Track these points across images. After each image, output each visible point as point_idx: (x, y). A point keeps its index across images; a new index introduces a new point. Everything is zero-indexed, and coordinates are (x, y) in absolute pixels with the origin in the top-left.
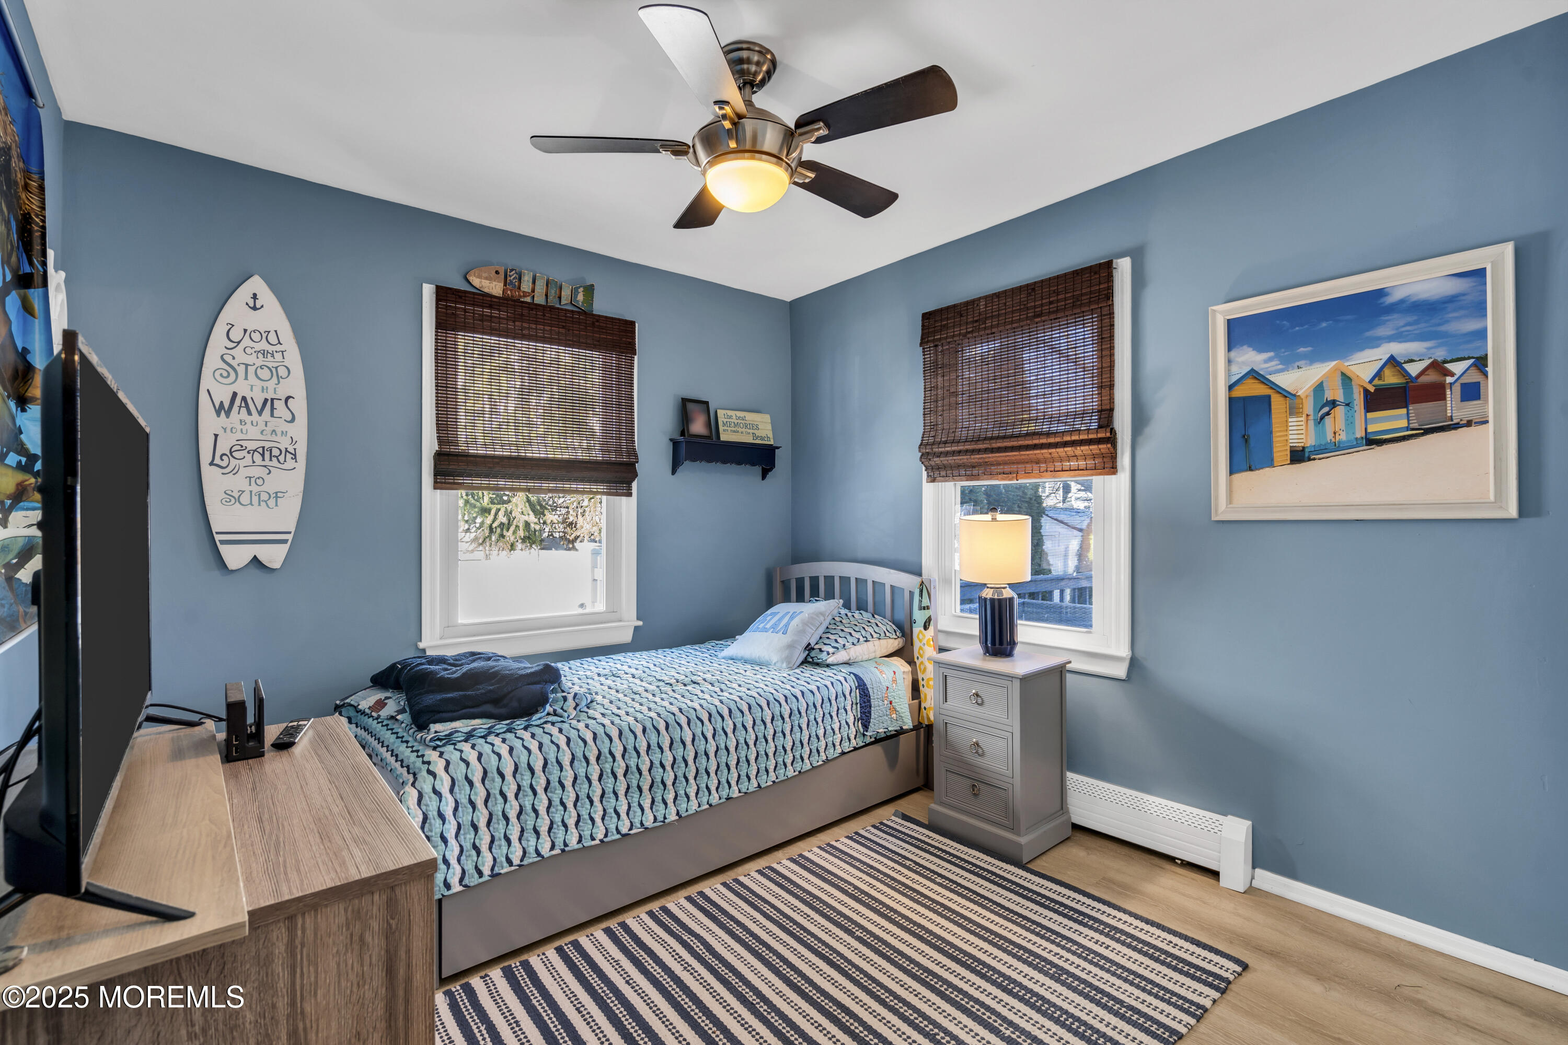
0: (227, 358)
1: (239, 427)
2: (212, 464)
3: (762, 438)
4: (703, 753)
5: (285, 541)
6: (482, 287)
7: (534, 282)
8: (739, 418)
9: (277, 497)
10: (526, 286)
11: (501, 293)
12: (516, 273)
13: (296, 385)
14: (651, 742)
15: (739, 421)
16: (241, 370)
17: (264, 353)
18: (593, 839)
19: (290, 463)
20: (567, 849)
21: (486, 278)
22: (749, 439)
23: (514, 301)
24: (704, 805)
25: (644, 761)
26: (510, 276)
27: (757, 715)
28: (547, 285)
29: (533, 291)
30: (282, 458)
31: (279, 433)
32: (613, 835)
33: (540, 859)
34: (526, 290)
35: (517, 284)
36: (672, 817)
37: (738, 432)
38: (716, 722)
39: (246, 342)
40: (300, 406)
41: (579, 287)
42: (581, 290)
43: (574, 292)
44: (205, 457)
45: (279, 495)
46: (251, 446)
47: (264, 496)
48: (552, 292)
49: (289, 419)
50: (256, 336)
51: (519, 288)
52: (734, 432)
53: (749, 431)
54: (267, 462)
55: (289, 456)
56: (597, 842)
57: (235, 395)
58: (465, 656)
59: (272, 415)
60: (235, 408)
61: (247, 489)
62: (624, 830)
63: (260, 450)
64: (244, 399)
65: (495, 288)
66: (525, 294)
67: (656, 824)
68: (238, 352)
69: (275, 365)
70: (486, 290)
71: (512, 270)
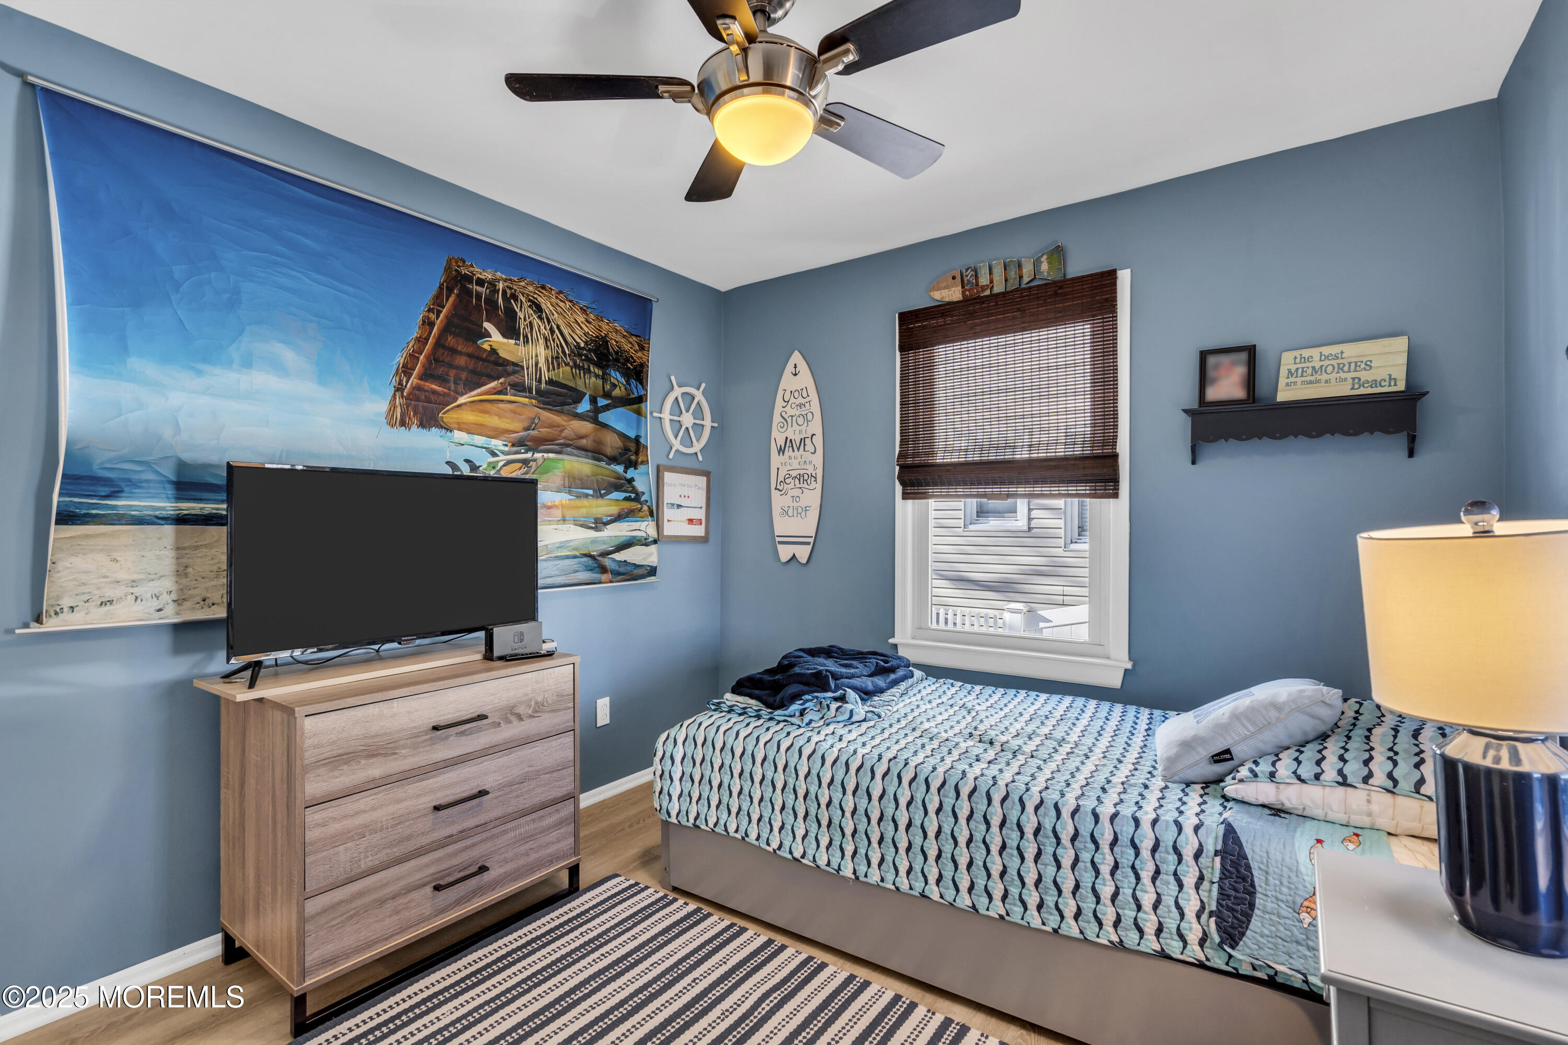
0: (783, 414)
1: (788, 461)
2: (776, 489)
3: (1375, 383)
4: (890, 818)
5: (808, 543)
6: (943, 297)
7: (991, 273)
8: (1327, 357)
9: (806, 510)
10: (984, 280)
11: (961, 296)
12: (972, 270)
13: (816, 426)
14: (836, 778)
15: (1326, 363)
16: (789, 420)
17: (800, 405)
18: (768, 844)
19: (813, 485)
20: (746, 839)
21: (945, 288)
22: (1344, 390)
23: (975, 299)
24: (887, 883)
25: (824, 793)
26: (967, 276)
27: (979, 806)
28: (1005, 269)
29: (992, 282)
30: (809, 481)
31: (808, 463)
32: (785, 852)
33: (725, 833)
34: (985, 283)
35: (974, 281)
36: (847, 872)
37: (1318, 381)
38: (917, 789)
39: (793, 400)
40: (818, 440)
41: (1042, 256)
42: (1044, 258)
43: (1037, 264)
44: (773, 486)
45: (808, 508)
46: (794, 473)
47: (800, 510)
48: (1013, 274)
49: (813, 452)
50: (796, 394)
51: (977, 284)
52: (1311, 382)
53: (1343, 375)
54: (802, 485)
55: (813, 479)
56: (770, 849)
57: (787, 438)
58: (842, 652)
59: (804, 450)
60: (787, 448)
61: (791, 505)
62: (797, 855)
63: (798, 476)
64: (791, 441)
65: (954, 294)
66: (984, 288)
67: (828, 869)
68: (788, 409)
69: (806, 412)
70: (947, 299)
71: (967, 270)
